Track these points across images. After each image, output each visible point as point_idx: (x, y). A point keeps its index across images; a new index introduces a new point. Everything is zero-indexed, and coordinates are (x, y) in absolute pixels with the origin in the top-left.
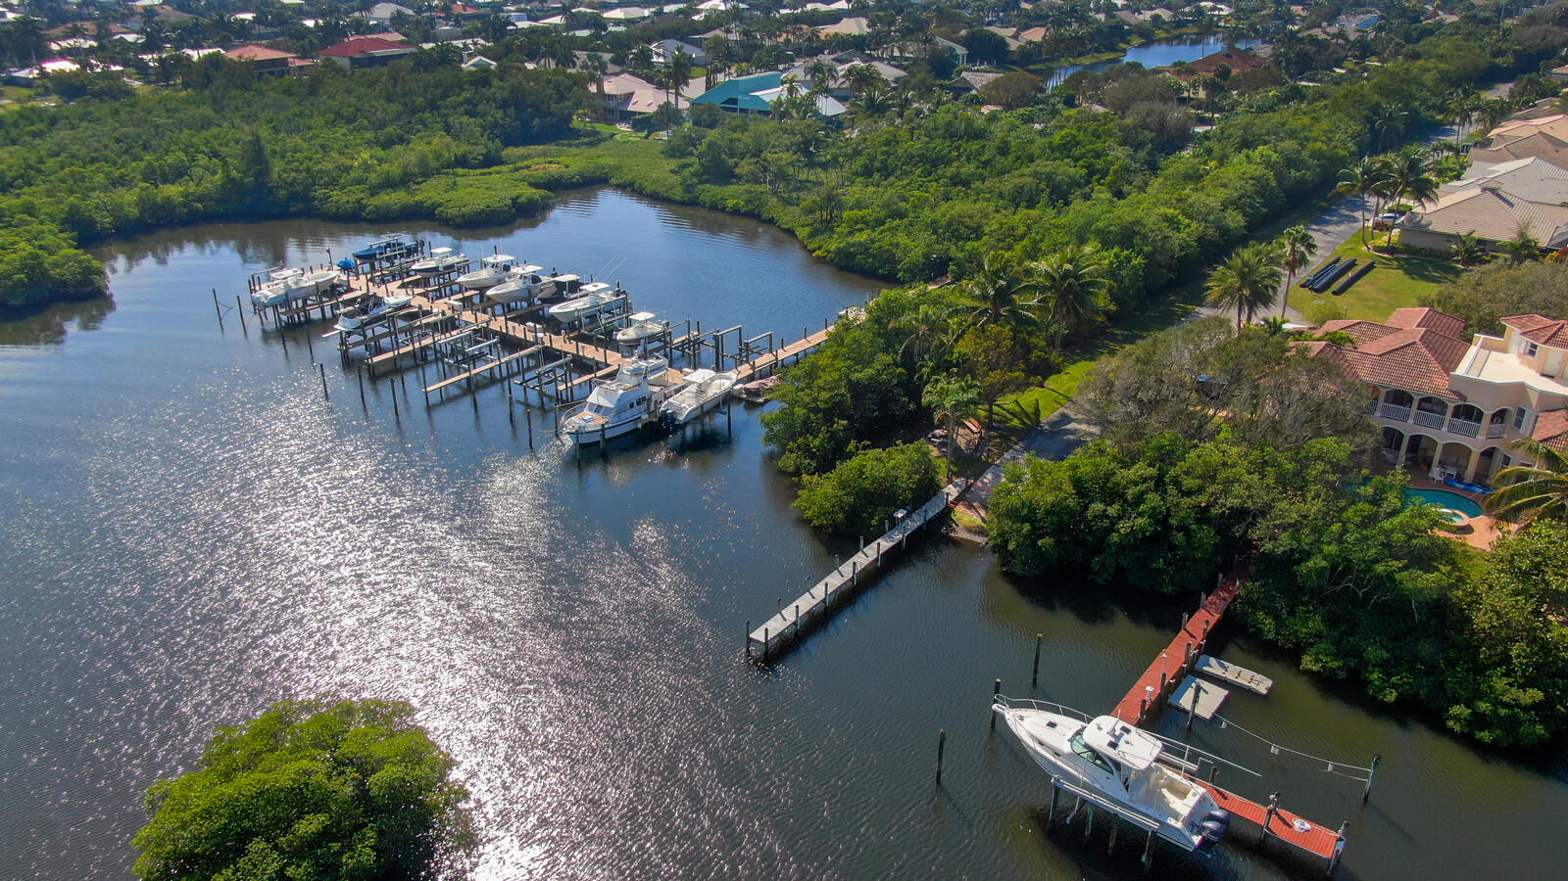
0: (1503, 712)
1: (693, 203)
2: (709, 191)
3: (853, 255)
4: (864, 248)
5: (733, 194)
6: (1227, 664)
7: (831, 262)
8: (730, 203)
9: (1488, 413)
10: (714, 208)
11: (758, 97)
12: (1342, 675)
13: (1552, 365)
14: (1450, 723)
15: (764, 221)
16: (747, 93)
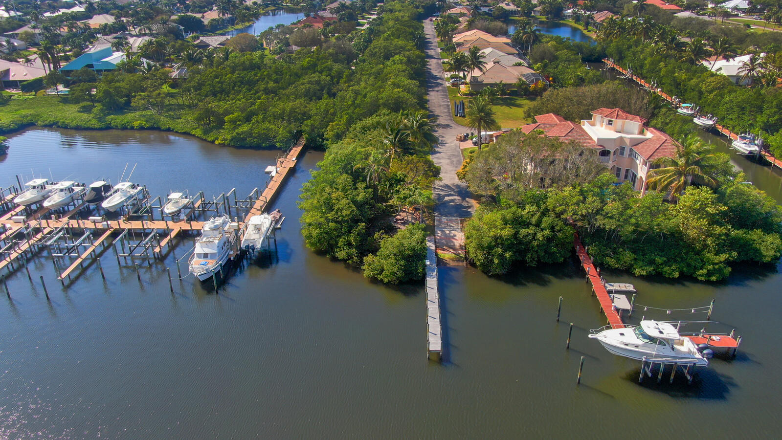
0: (717, 267)
1: (108, 128)
2: (116, 119)
3: (244, 139)
4: (250, 134)
5: (134, 118)
6: (612, 284)
7: (229, 145)
8: (136, 124)
9: (612, 151)
10: (124, 128)
11: (107, 62)
12: (654, 273)
13: (619, 128)
14: (700, 278)
15: (164, 131)
16: (98, 60)
